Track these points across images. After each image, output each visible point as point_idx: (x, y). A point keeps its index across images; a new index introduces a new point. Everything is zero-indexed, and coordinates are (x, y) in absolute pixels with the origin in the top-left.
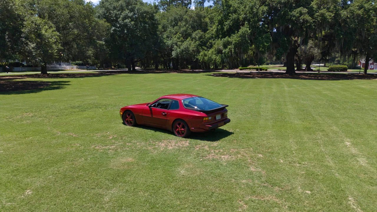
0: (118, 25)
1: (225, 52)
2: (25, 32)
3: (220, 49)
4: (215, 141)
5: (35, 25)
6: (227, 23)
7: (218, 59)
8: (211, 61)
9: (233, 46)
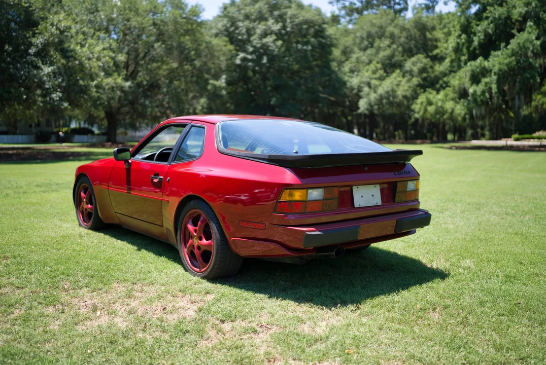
0: (251, 49)
1: (475, 92)
2: (37, 44)
5: (57, 28)
8: (444, 115)
9: (494, 78)
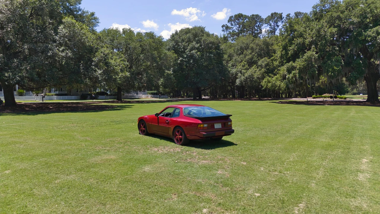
0: (185, 56)
1: (289, 77)
2: (95, 61)
3: (284, 74)
4: (210, 149)
5: (104, 54)
6: (291, 48)
7: (283, 85)
8: (276, 88)
9: (298, 71)
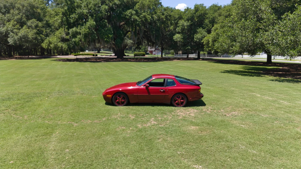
3: (63, 37)
6: (73, 16)
7: (65, 46)
8: (58, 48)
9: (82, 36)
